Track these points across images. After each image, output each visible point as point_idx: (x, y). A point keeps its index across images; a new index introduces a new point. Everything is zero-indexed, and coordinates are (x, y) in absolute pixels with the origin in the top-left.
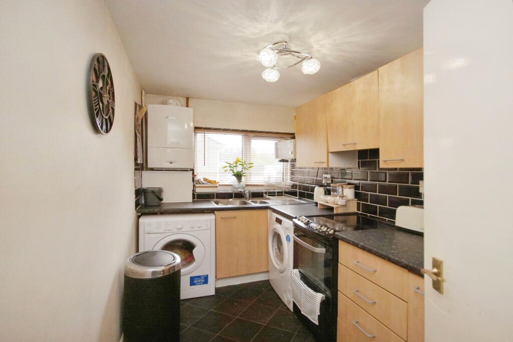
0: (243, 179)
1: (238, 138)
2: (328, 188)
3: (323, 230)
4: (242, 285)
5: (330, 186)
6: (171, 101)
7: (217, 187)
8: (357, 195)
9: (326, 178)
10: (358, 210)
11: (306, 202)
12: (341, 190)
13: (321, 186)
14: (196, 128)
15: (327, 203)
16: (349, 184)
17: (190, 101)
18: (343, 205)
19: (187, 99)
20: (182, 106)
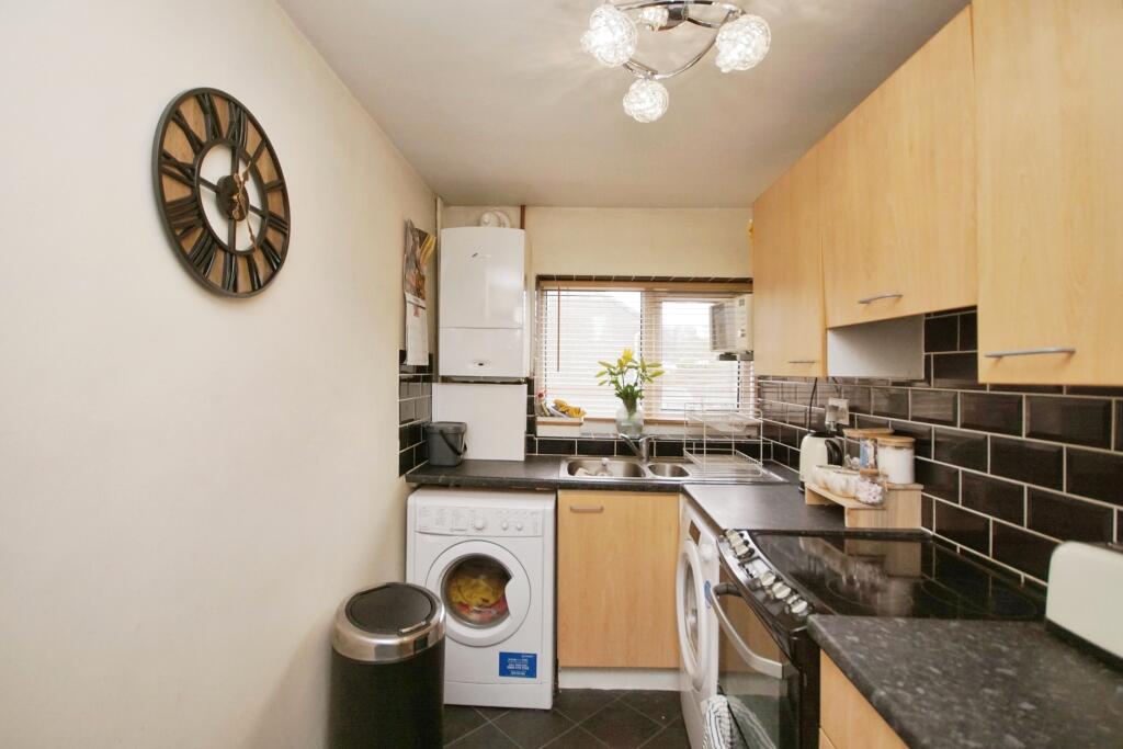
0: (640, 406)
1: (632, 299)
2: (835, 440)
3: (779, 596)
4: (617, 692)
5: (842, 435)
6: (486, 217)
7: (581, 424)
8: (922, 473)
9: (835, 408)
10: (923, 525)
11: (781, 479)
12: (870, 451)
13: (821, 432)
14: (542, 280)
15: (827, 489)
16: (898, 433)
17: (530, 216)
18: (873, 504)
19: (523, 208)
20: (512, 227)
